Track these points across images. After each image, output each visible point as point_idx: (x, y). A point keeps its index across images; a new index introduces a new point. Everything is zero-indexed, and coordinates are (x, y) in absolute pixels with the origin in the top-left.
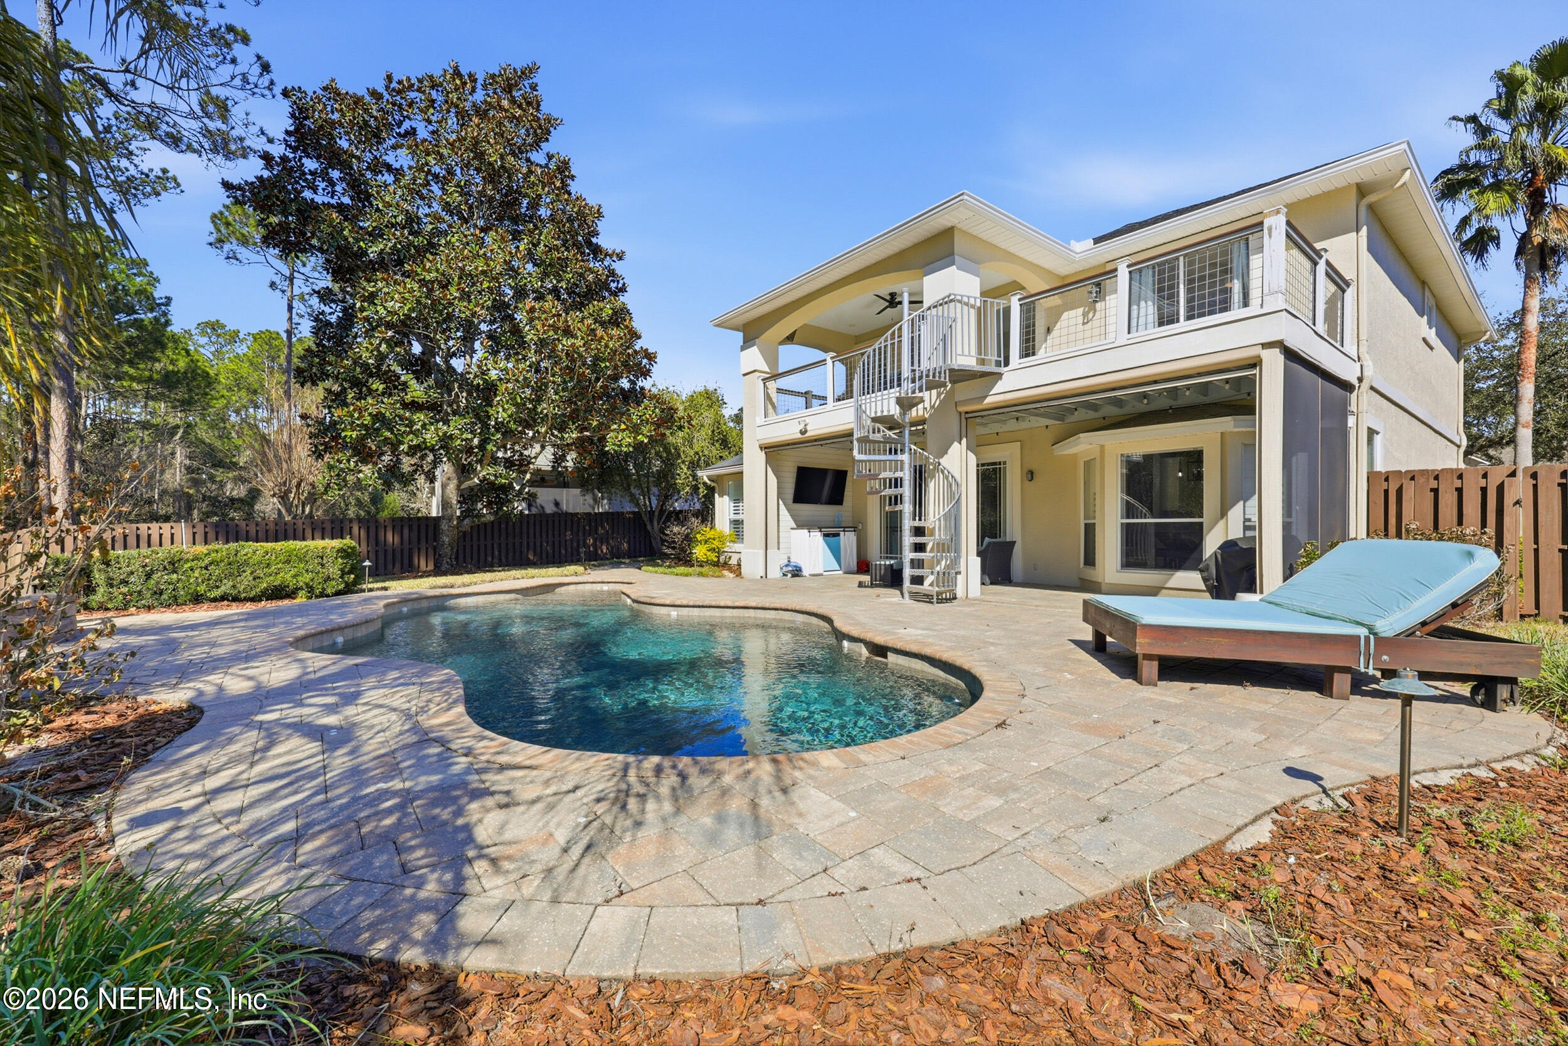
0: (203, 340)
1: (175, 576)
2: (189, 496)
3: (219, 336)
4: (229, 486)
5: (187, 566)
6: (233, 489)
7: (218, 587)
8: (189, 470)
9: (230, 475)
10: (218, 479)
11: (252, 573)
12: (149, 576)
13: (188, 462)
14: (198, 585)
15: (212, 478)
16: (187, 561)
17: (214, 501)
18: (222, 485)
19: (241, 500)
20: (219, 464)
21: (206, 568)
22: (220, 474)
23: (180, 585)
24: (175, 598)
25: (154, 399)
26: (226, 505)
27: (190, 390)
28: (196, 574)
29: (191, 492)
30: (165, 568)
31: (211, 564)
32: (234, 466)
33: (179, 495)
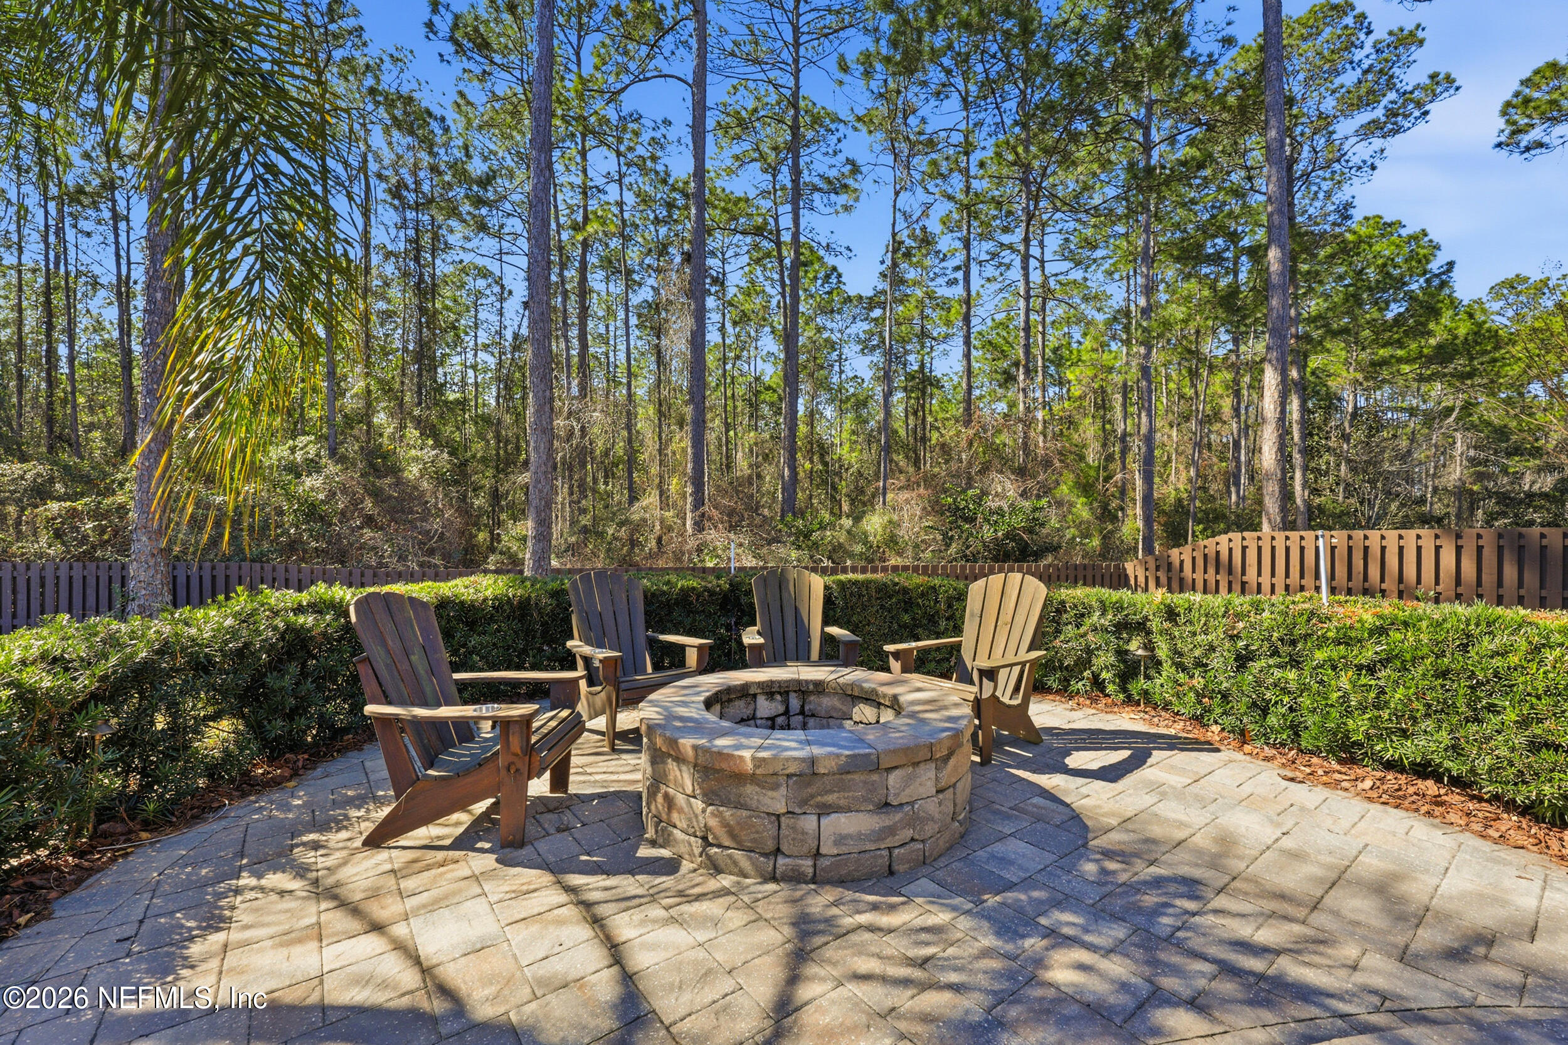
0: (1496, 306)
1: (1292, 675)
2: (1471, 493)
3: (1518, 294)
4: (1528, 478)
5: (1320, 655)
6: (1533, 483)
7: (1404, 734)
8: (1473, 461)
9: (1530, 464)
10: (1511, 470)
11: (1524, 723)
12: (1243, 660)
13: (1472, 453)
14: (1349, 713)
15: (1505, 471)
16: (1322, 642)
17: (1505, 499)
18: (1518, 477)
19: (1545, 496)
20: (1516, 451)
21: (1371, 669)
22: (1515, 464)
23: (1306, 701)
24: (1296, 730)
25: (1429, 379)
26: (1521, 502)
27: (1472, 359)
28: (1344, 682)
29: (1475, 488)
30: (1275, 653)
31: (1385, 662)
32: (1536, 452)
33: (1461, 492)
